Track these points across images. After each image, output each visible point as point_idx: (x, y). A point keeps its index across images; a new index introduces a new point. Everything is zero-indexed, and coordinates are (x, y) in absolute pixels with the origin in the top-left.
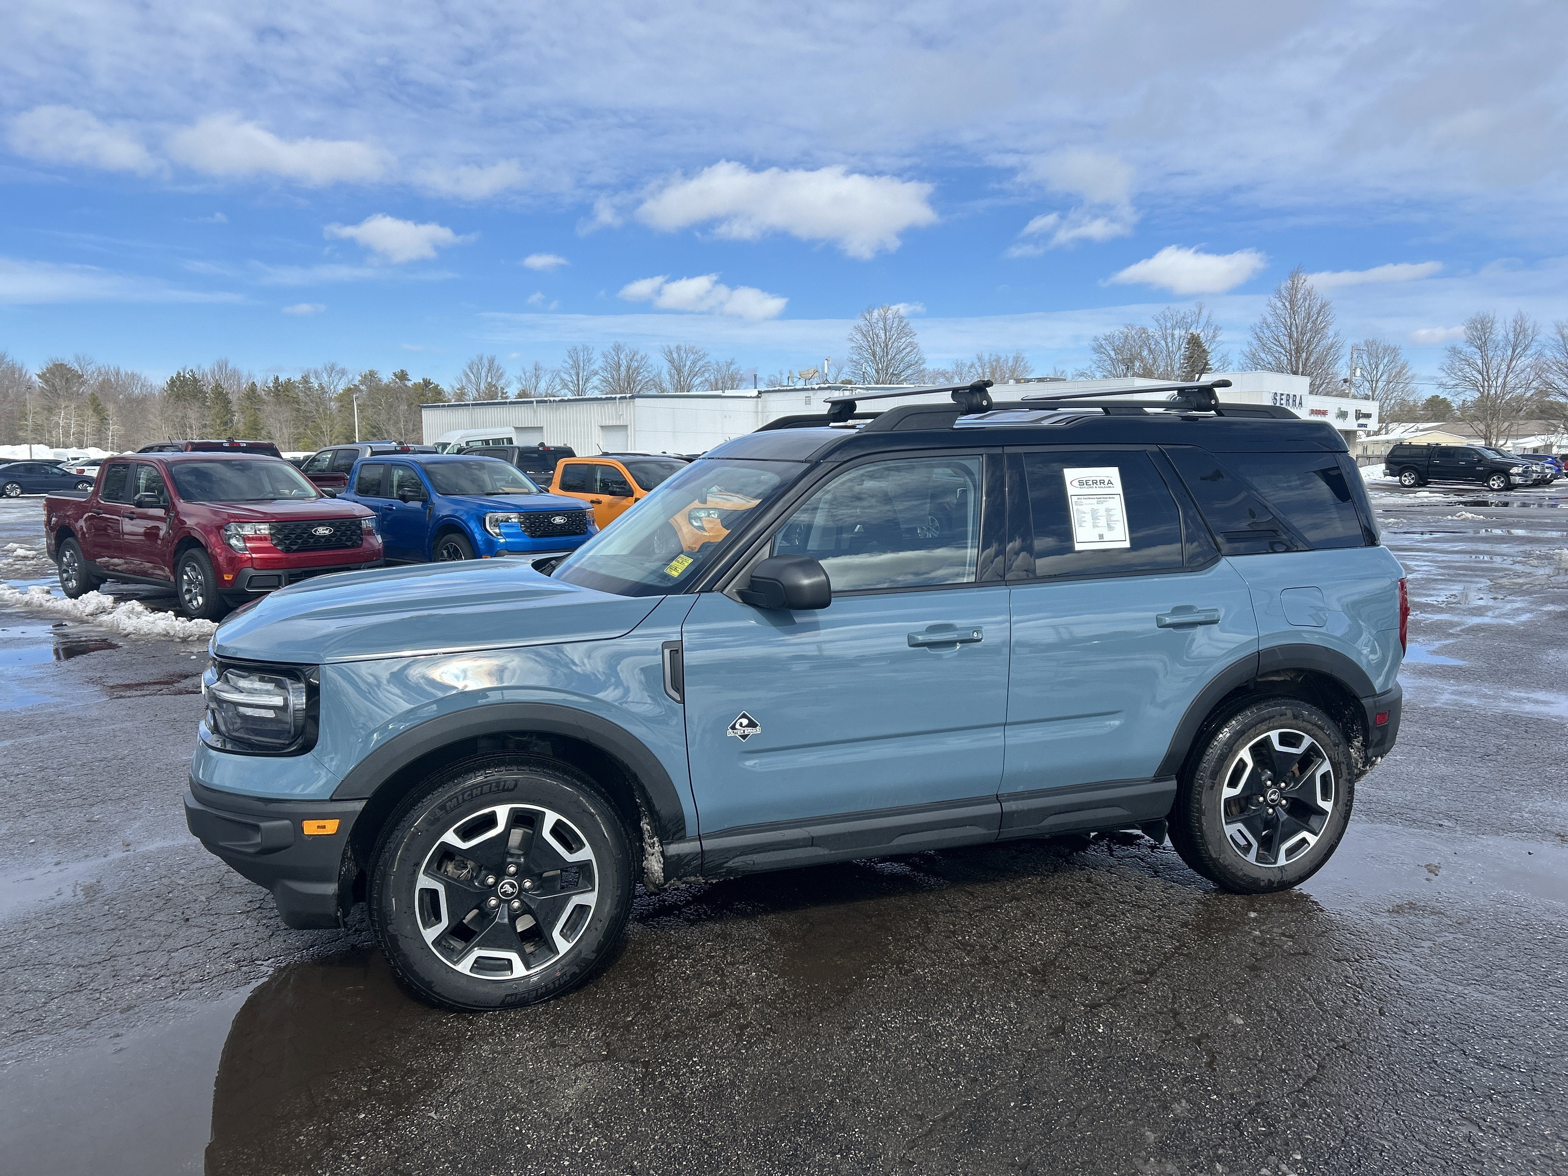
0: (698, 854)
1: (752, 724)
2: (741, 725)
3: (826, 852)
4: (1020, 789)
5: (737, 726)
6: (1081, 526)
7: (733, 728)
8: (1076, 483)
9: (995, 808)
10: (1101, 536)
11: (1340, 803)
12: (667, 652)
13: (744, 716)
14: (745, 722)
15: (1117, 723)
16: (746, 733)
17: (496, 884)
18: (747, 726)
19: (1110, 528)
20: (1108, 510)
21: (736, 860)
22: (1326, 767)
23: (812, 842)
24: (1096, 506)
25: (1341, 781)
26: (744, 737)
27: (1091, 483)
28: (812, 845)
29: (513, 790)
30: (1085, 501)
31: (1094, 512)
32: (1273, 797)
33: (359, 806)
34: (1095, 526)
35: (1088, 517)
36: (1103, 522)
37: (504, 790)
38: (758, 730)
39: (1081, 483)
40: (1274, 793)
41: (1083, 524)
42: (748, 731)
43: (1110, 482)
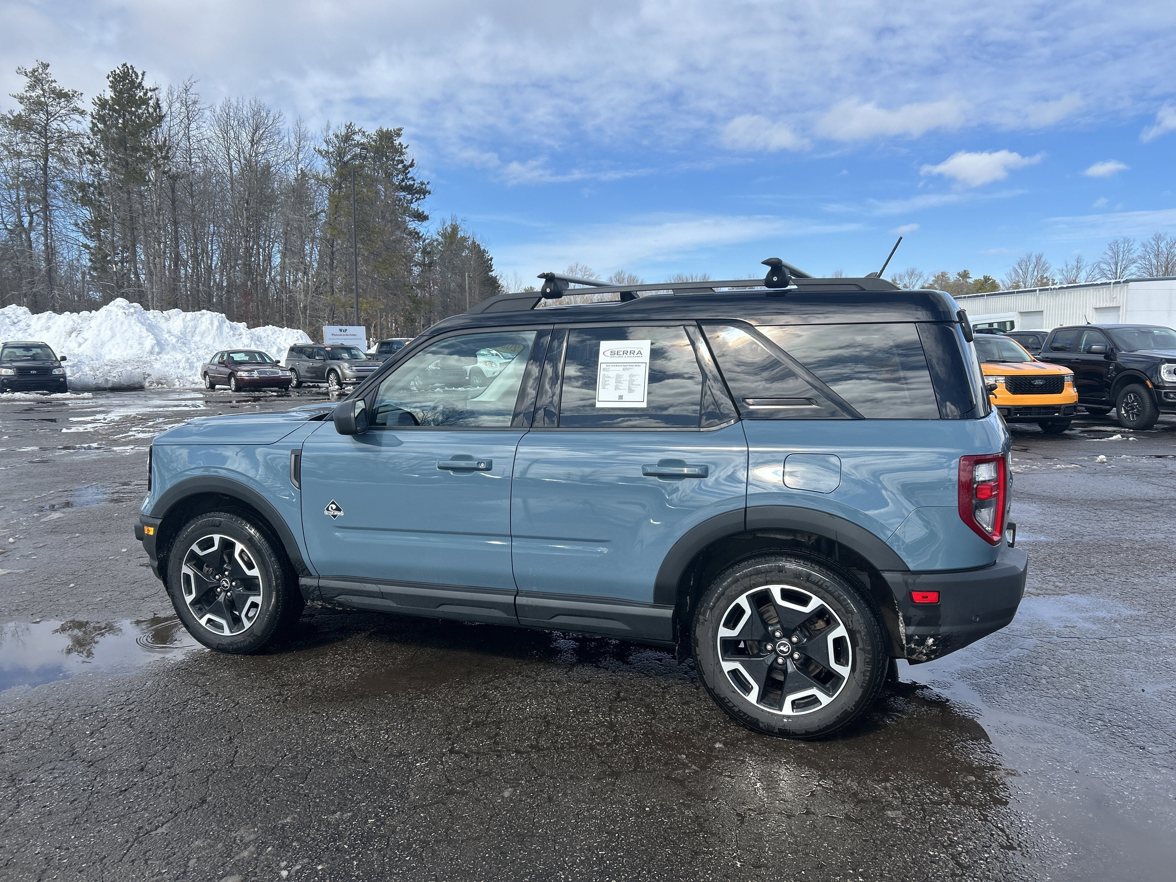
0: (316, 587)
1: (338, 509)
2: (332, 508)
3: (395, 605)
4: (535, 589)
5: (330, 509)
6: (604, 388)
7: (327, 509)
8: (608, 353)
9: (510, 599)
10: (621, 397)
11: (857, 671)
12: (293, 456)
13: (333, 503)
14: (334, 507)
15: (605, 550)
16: (335, 514)
17: (219, 580)
18: (335, 510)
19: (630, 390)
20: (631, 376)
21: (341, 597)
22: (841, 631)
23: (382, 595)
24: (620, 373)
25: (857, 648)
26: (335, 516)
27: (622, 353)
28: (383, 598)
29: (218, 526)
30: (611, 368)
31: (618, 377)
32: (782, 648)
33: (159, 522)
34: (617, 388)
35: (612, 382)
36: (625, 385)
37: (214, 526)
38: (341, 513)
39: (613, 353)
40: (784, 645)
41: (606, 387)
42: (336, 513)
43: (640, 352)
